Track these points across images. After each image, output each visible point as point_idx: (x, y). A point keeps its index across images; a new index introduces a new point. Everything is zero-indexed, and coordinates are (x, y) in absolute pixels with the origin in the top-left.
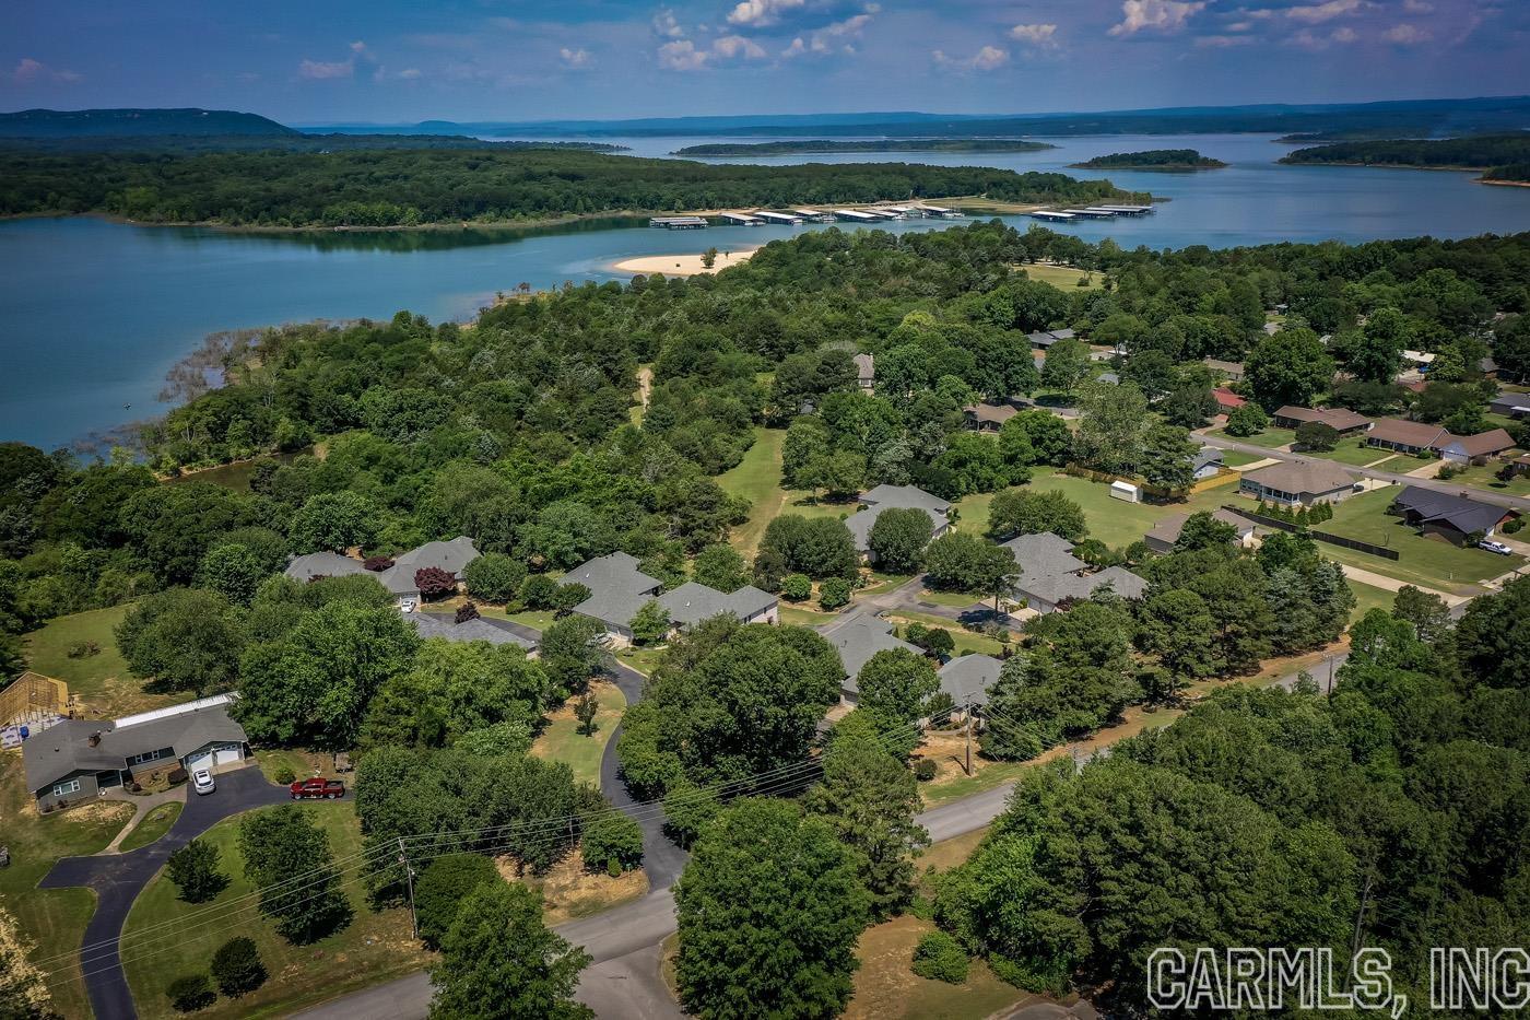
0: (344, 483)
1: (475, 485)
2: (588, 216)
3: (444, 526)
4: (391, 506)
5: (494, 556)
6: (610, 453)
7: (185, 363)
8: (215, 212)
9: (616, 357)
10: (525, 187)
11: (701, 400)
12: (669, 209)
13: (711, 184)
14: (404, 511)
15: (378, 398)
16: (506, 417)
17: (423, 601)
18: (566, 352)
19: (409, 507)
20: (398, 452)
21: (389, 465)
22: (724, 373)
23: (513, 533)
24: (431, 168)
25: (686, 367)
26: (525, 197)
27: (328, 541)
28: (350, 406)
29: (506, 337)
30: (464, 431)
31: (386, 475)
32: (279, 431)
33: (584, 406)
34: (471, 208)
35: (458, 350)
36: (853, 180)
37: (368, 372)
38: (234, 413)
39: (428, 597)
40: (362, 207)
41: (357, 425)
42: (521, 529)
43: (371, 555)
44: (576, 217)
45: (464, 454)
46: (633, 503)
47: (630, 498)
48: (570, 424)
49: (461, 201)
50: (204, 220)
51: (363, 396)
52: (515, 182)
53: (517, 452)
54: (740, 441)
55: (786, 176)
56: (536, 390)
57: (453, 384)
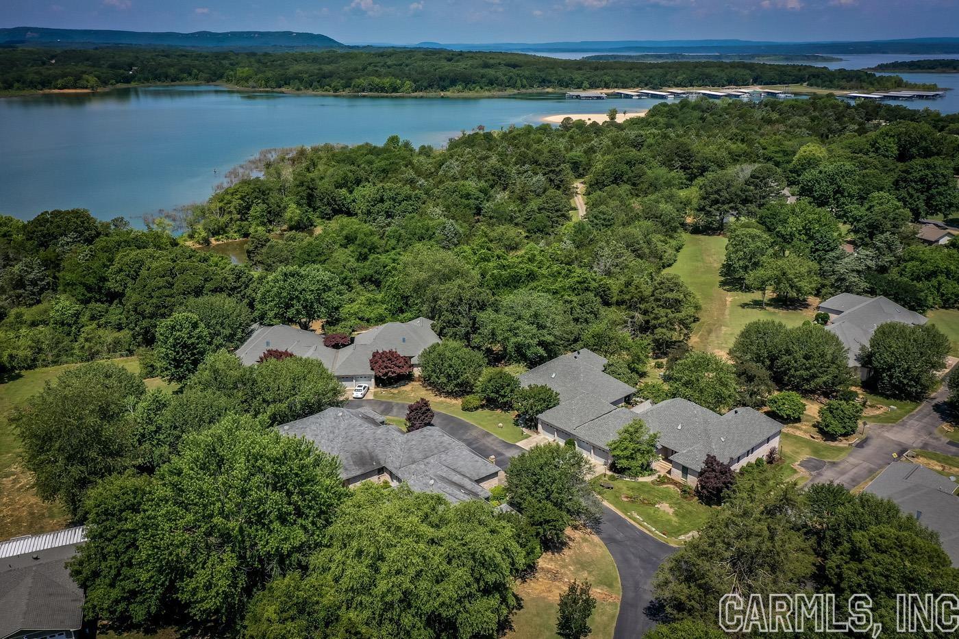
0: (323, 258)
1: (437, 267)
2: (523, 91)
3: (407, 304)
4: (362, 281)
5: (453, 344)
6: (563, 246)
7: (242, 167)
8: (287, 83)
9: (557, 169)
10: (483, 71)
11: (636, 204)
12: (579, 88)
13: (608, 71)
14: (372, 287)
15: (366, 191)
16: (469, 212)
17: (377, 385)
18: (516, 164)
19: (378, 284)
20: (372, 233)
21: (363, 245)
22: (651, 185)
23: (474, 319)
24: (423, 60)
25: (617, 179)
26: (483, 77)
27: (291, 313)
28: (345, 199)
29: (469, 153)
30: (432, 219)
31: (361, 254)
32: (287, 215)
33: (534, 204)
34: (447, 83)
35: (431, 161)
36: (707, 71)
37: (362, 173)
38: (256, 198)
39: (381, 382)
40: (377, 80)
41: (349, 214)
42: (483, 316)
43: (331, 331)
44: (516, 91)
45: (430, 238)
46: (591, 295)
47: (587, 289)
48: (519, 220)
49: (441, 78)
50: (280, 87)
51: (355, 191)
52: (477, 68)
53: (477, 241)
54: (673, 243)
55: (661, 68)
56: (492, 192)
57: (426, 183)
